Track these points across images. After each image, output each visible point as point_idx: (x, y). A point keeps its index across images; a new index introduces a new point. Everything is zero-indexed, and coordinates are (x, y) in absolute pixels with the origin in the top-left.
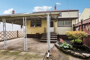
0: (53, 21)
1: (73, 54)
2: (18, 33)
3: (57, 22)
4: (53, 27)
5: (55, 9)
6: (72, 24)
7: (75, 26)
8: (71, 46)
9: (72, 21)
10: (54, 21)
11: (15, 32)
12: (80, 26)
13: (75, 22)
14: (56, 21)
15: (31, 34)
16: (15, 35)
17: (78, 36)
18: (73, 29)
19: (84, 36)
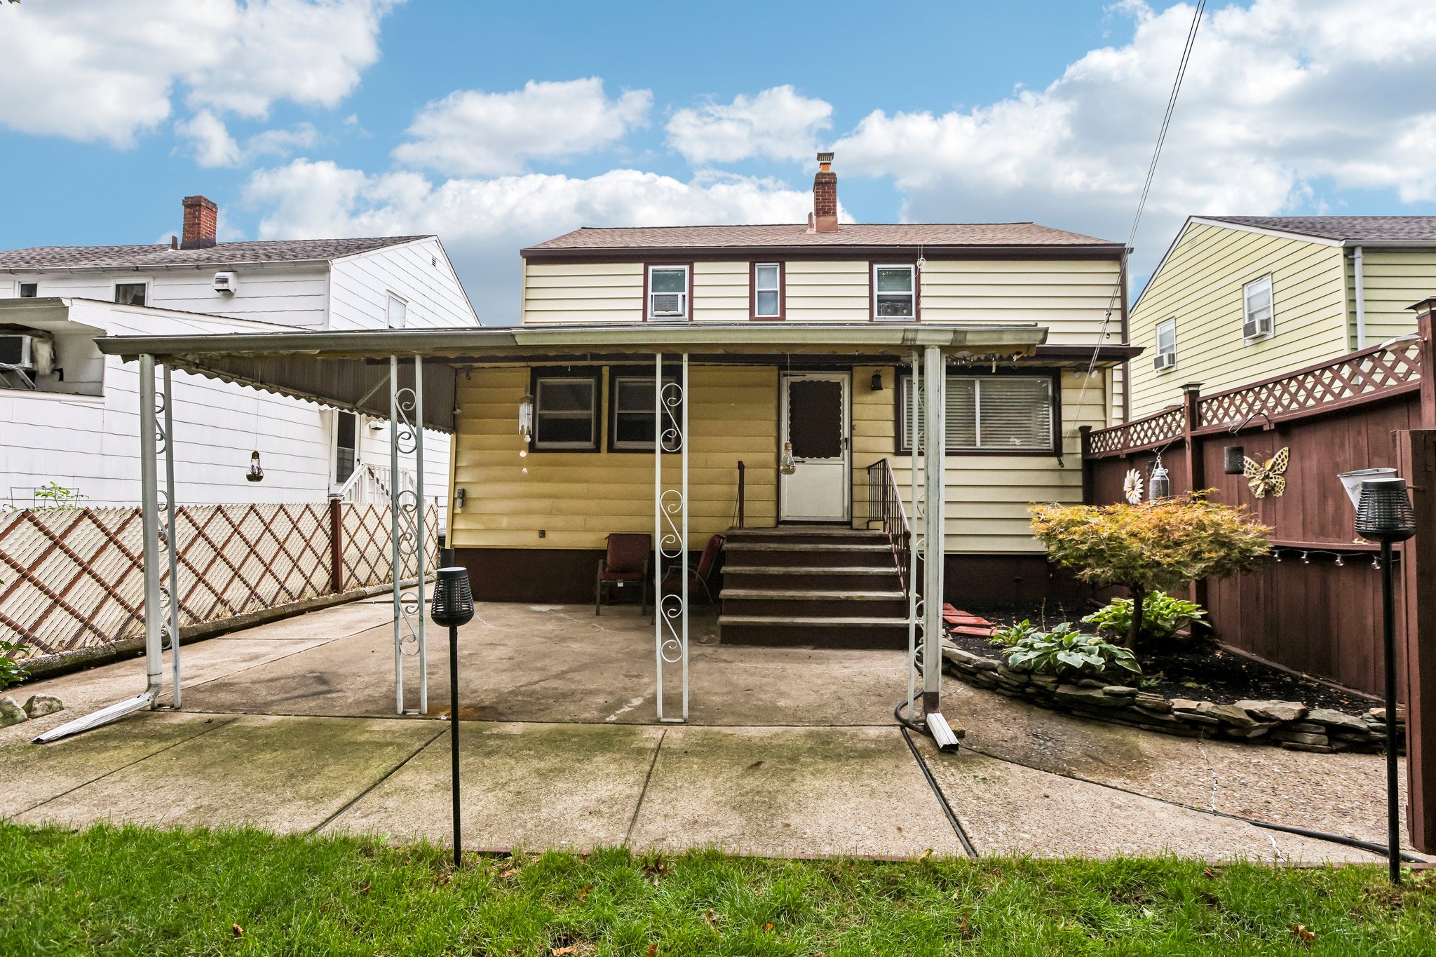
0: (833, 377)
1: (1155, 710)
2: (335, 541)
3: (887, 393)
4: (836, 452)
5: (825, 207)
6: (1067, 428)
7: (1097, 448)
8: (1124, 655)
9: (1066, 381)
10: (841, 378)
11: (307, 524)
12: (1178, 445)
13: (1096, 396)
14: (875, 385)
15: (529, 540)
16: (307, 562)
17: (1180, 555)
18: (1077, 480)
19: (1235, 554)
